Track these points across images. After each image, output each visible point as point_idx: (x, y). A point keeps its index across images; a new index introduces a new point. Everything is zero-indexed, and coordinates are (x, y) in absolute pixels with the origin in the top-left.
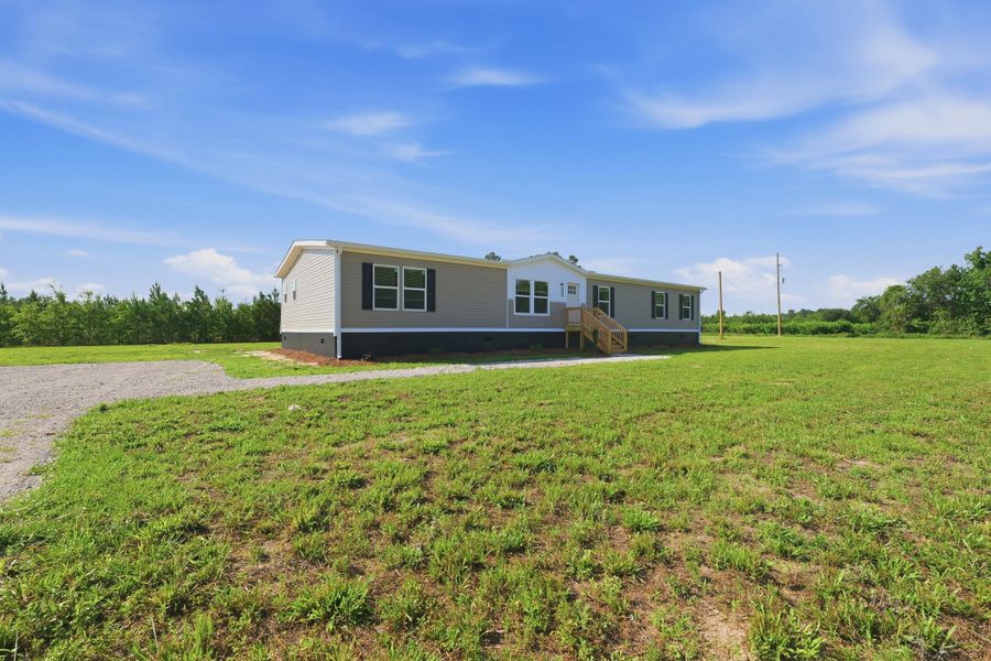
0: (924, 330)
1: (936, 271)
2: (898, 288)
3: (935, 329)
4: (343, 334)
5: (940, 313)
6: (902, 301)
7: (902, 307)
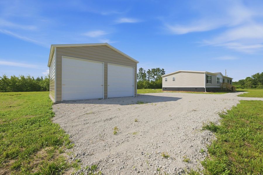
0: (256, 87)
1: (258, 74)
2: (249, 78)
3: (258, 87)
4: (206, 88)
5: (259, 83)
6: (250, 80)
7: (250, 82)
